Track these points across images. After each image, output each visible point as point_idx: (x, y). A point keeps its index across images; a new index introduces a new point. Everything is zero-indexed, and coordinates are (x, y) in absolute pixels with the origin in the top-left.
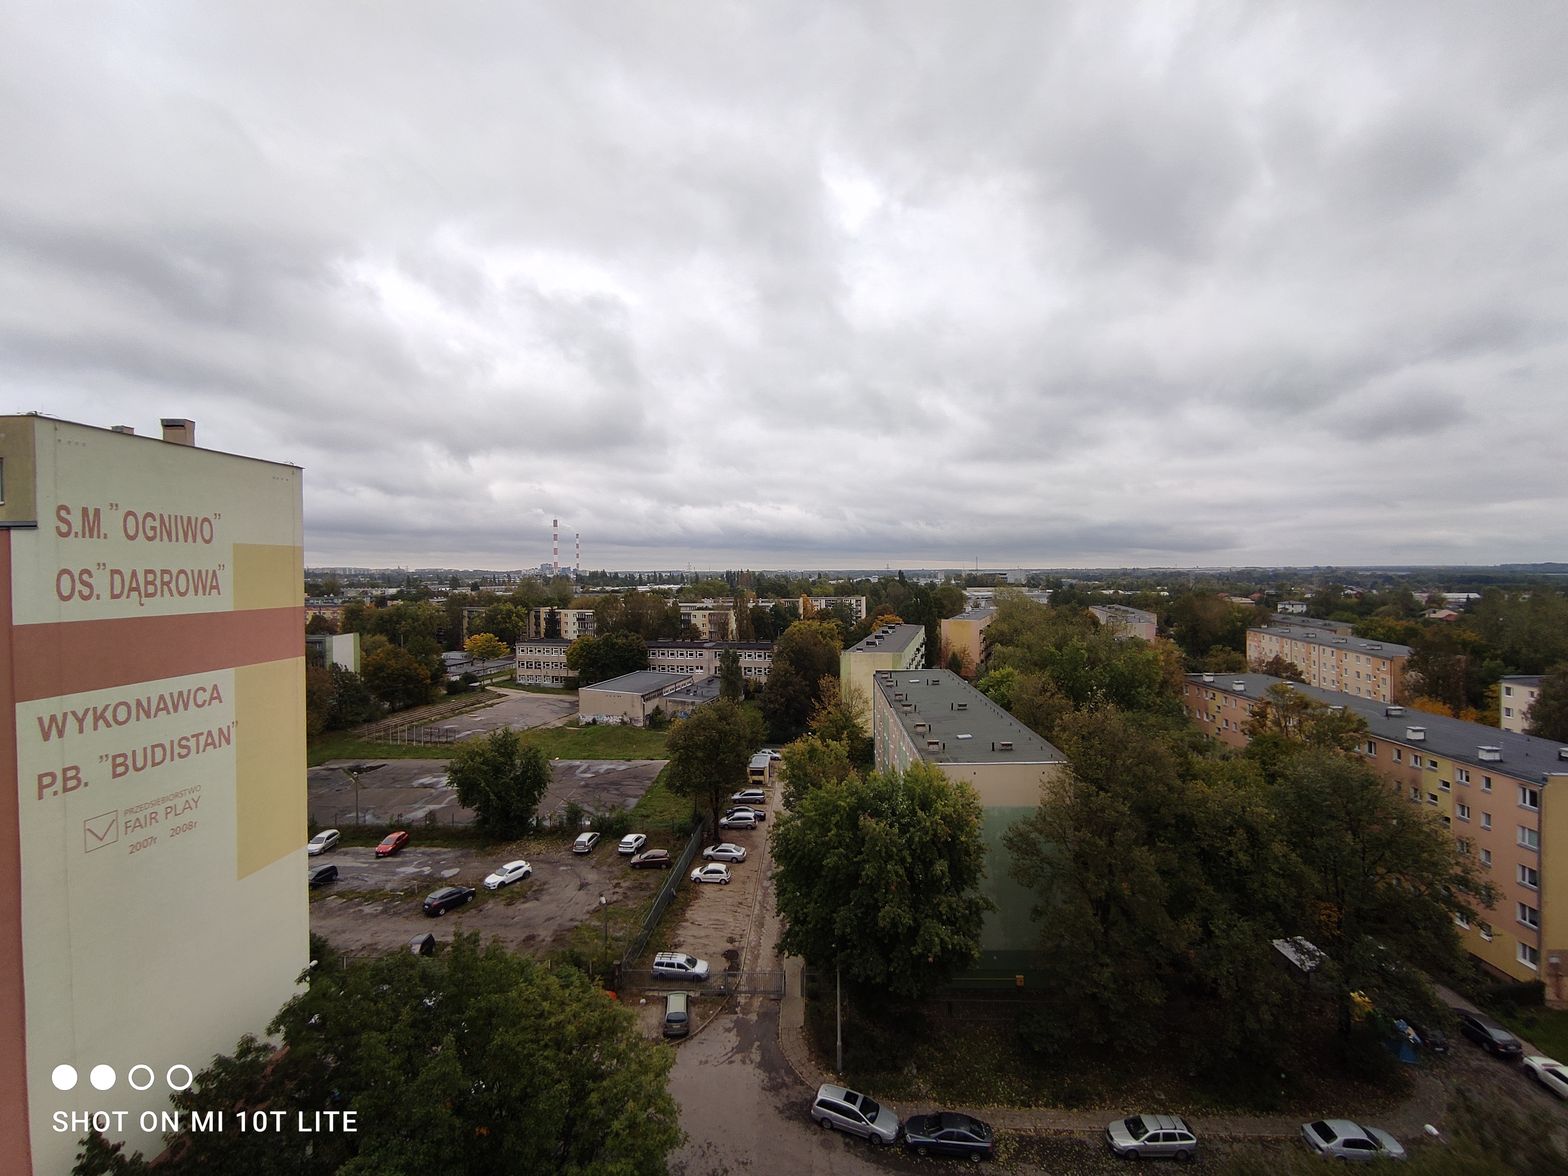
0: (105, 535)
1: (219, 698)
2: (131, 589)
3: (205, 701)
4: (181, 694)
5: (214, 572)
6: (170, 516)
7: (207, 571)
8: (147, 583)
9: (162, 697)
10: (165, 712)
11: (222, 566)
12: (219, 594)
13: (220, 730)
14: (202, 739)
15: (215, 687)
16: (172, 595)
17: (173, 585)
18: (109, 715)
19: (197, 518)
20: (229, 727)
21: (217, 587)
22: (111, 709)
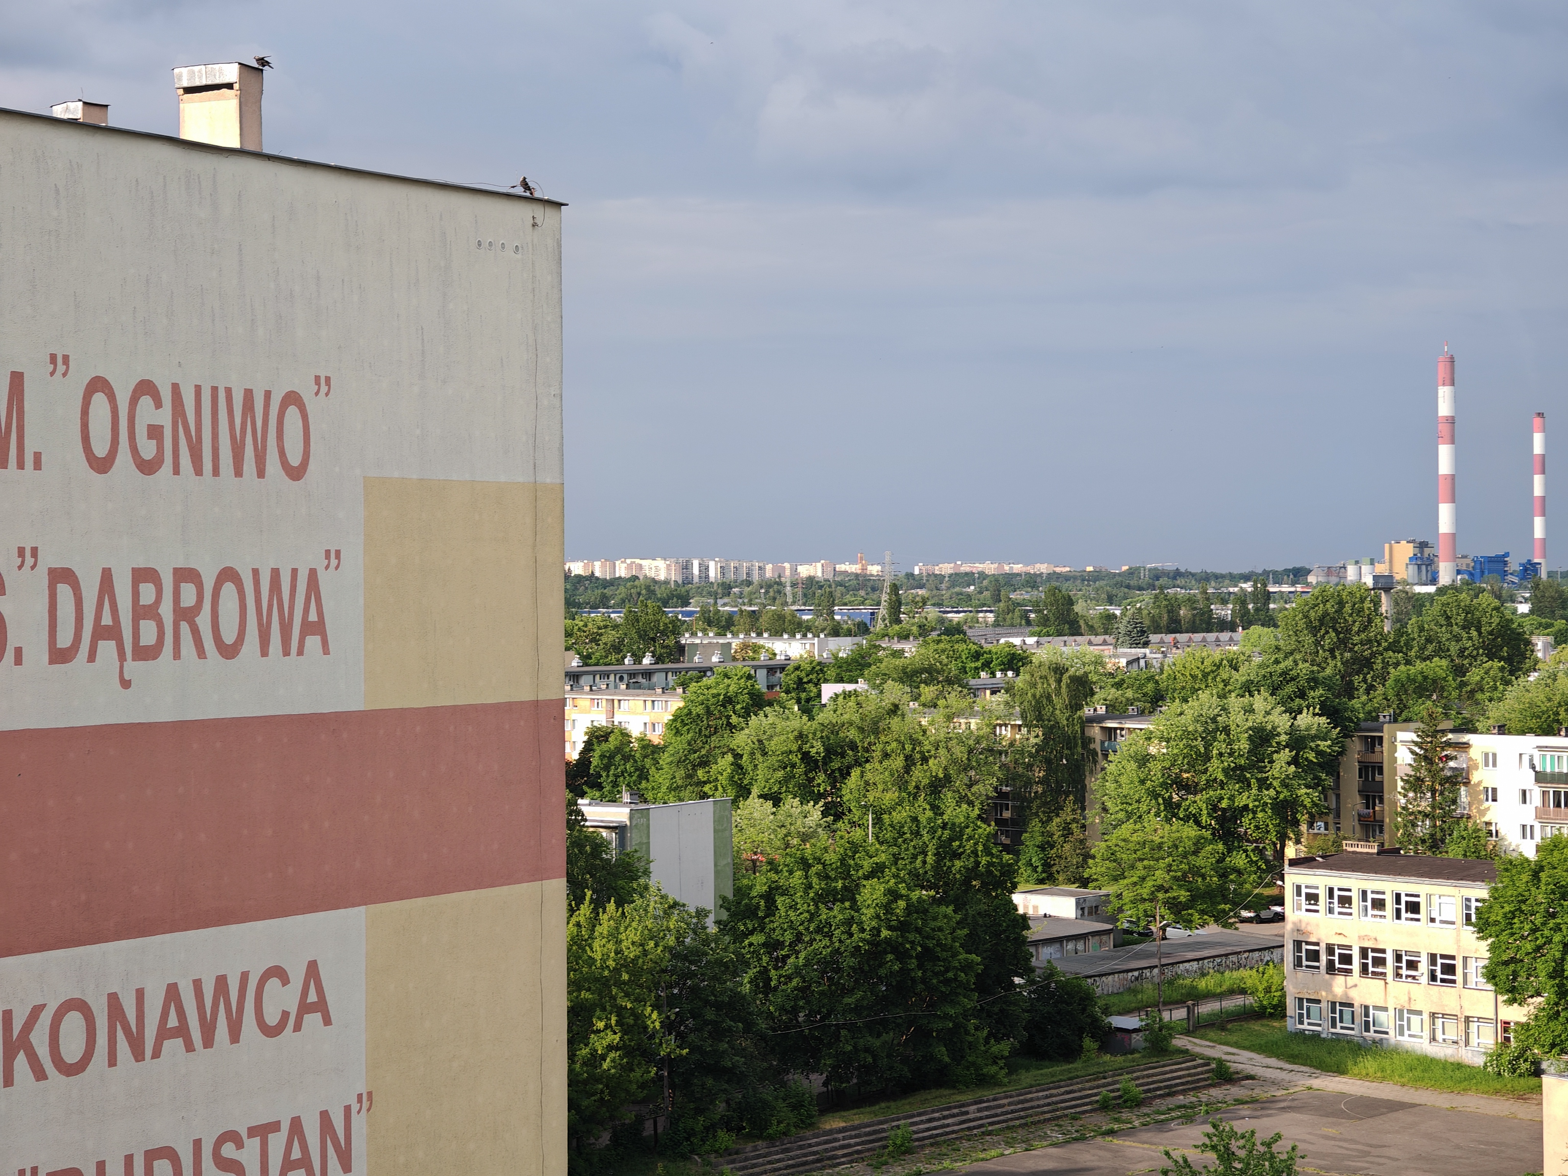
0: (37, 457)
1: (321, 1007)
2: (101, 633)
3: (285, 1015)
4: (221, 982)
5: (313, 573)
6: (198, 389)
7: (295, 572)
8: (140, 613)
9: (172, 992)
10: (179, 1041)
11: (333, 556)
12: (326, 650)
13: (325, 1116)
14: (277, 1142)
15: (312, 969)
16: (201, 653)
17: (204, 621)
18: (40, 1039)
19: (268, 395)
20: (348, 1109)
21: (317, 628)
22: (45, 1019)
